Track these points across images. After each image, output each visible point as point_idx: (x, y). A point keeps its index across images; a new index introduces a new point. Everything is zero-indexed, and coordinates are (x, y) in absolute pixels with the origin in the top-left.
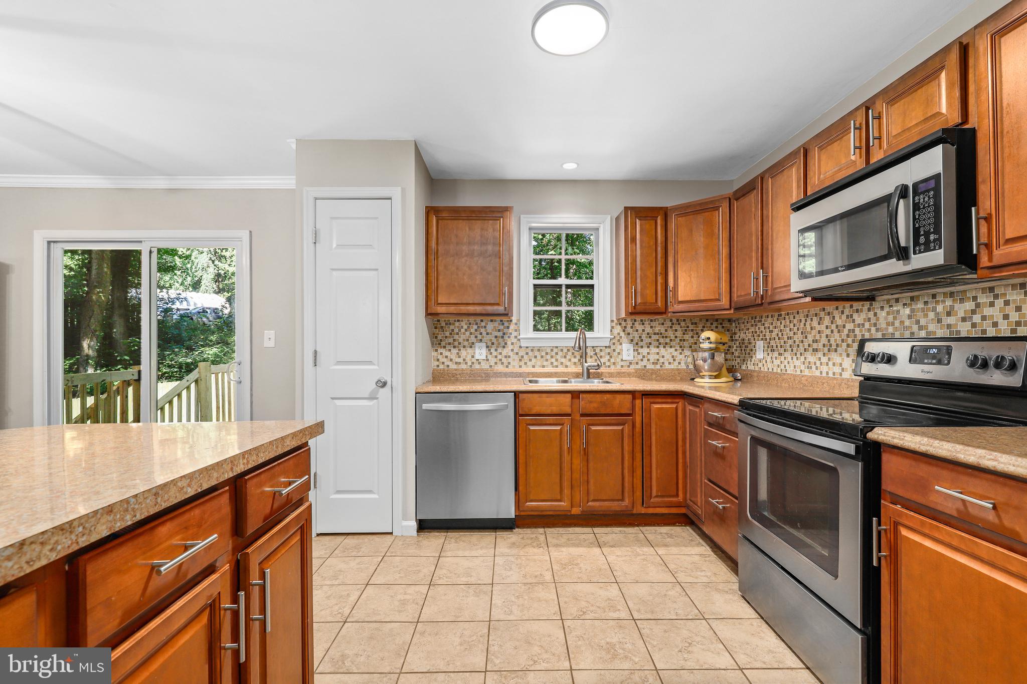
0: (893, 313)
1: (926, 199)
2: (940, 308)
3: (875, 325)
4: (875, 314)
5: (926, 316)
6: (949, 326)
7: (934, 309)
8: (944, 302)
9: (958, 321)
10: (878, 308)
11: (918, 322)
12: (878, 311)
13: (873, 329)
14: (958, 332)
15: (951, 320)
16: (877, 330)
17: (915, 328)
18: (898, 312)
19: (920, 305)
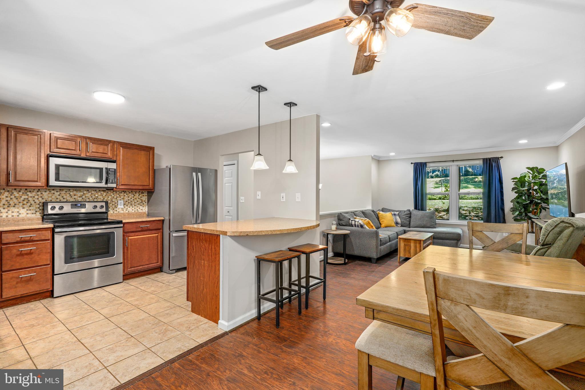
0: (51, 193)
1: (112, 173)
2: (71, 193)
3: (41, 197)
4: (42, 194)
5: (66, 195)
6: (75, 198)
7: (69, 194)
8: (73, 192)
9: (78, 197)
10: (43, 191)
11: (63, 197)
12: (44, 193)
13: (40, 199)
14: (78, 200)
15: (76, 197)
16: (43, 199)
17: (62, 199)
18: (54, 193)
19: (64, 192)
